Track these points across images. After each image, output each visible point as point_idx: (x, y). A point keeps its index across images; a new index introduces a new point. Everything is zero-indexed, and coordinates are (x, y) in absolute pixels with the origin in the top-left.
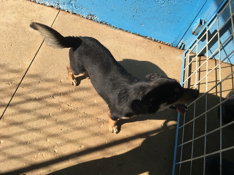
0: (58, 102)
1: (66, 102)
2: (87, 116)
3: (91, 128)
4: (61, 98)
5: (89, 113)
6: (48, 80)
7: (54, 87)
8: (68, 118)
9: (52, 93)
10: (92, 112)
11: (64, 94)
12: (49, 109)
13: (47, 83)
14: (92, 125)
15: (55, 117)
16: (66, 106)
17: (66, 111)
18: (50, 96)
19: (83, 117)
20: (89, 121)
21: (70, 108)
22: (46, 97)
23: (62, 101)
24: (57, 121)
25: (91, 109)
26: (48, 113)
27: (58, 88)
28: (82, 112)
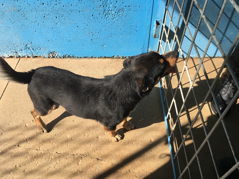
0: (24, 150)
1: (34, 146)
2: (60, 156)
3: (68, 169)
4: (27, 144)
5: (62, 152)
6: (11, 129)
7: (18, 134)
8: (38, 165)
9: (16, 142)
10: (67, 149)
11: (31, 139)
12: (15, 160)
13: (10, 132)
14: (69, 165)
15: (23, 168)
16: (34, 152)
17: (35, 157)
18: (15, 146)
19: (56, 158)
20: (64, 161)
21: (39, 152)
22: (10, 148)
23: (29, 147)
24: (26, 171)
25: (65, 146)
26: (14, 166)
27: (23, 134)
28: (54, 153)
